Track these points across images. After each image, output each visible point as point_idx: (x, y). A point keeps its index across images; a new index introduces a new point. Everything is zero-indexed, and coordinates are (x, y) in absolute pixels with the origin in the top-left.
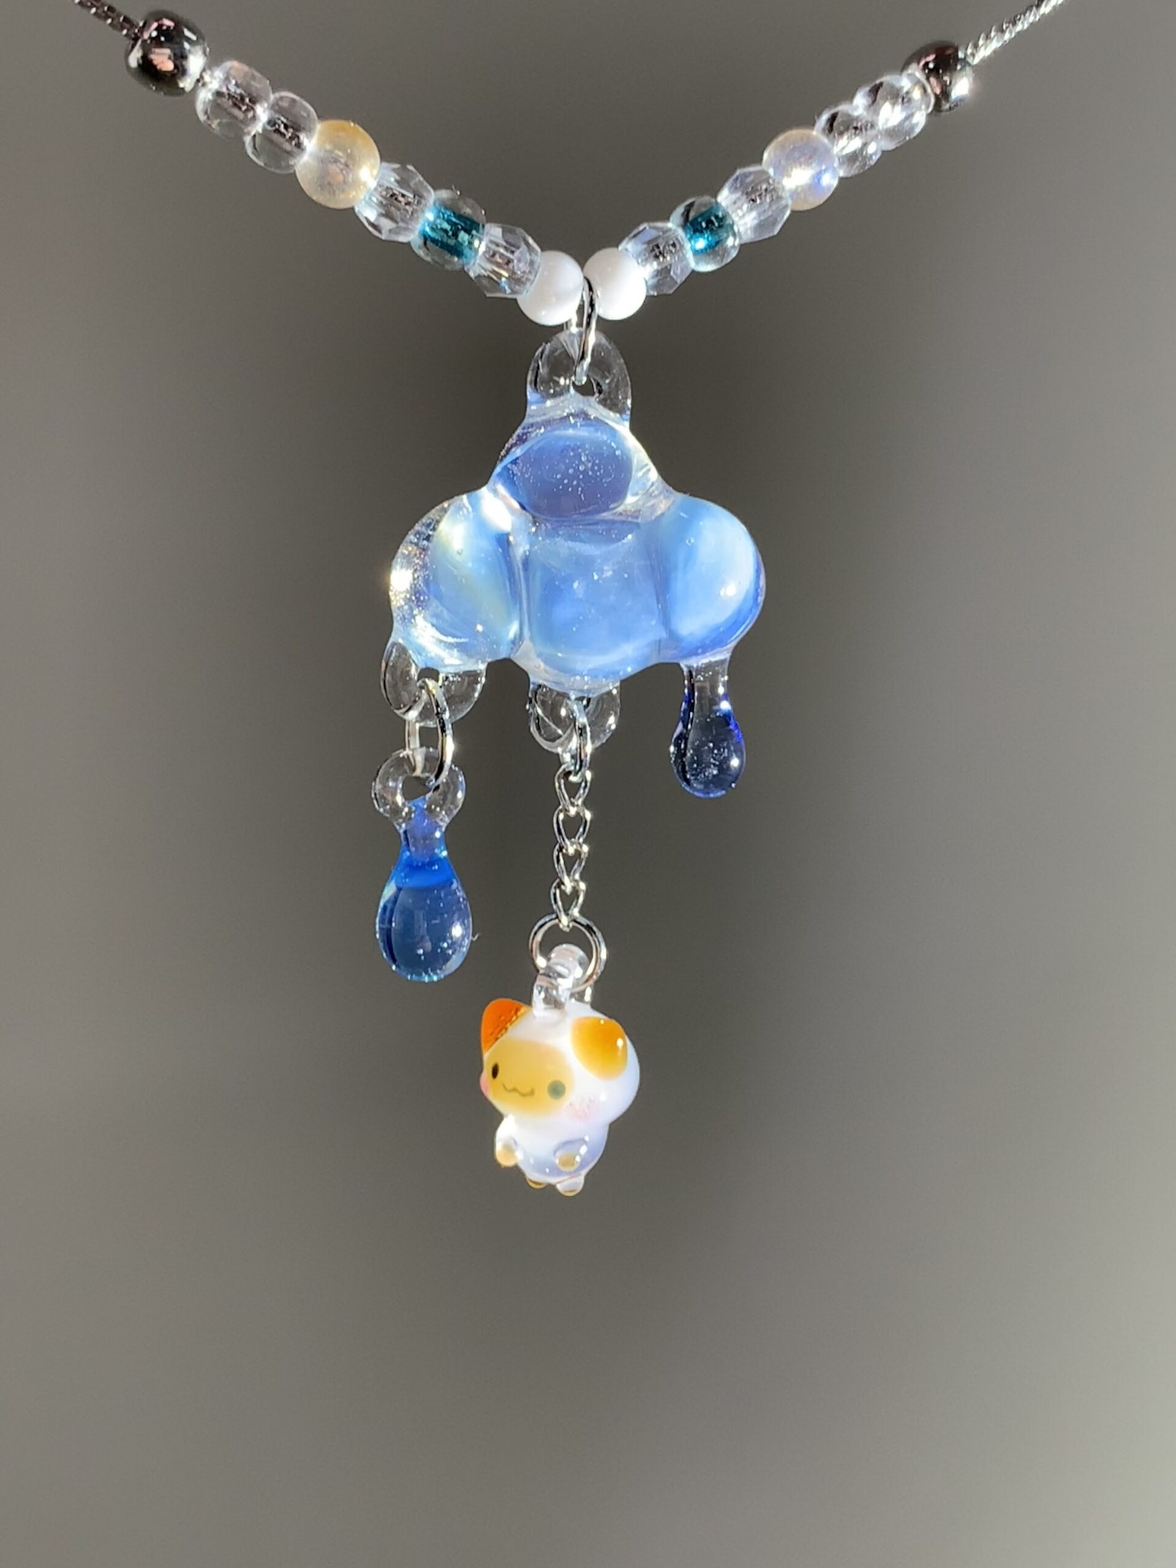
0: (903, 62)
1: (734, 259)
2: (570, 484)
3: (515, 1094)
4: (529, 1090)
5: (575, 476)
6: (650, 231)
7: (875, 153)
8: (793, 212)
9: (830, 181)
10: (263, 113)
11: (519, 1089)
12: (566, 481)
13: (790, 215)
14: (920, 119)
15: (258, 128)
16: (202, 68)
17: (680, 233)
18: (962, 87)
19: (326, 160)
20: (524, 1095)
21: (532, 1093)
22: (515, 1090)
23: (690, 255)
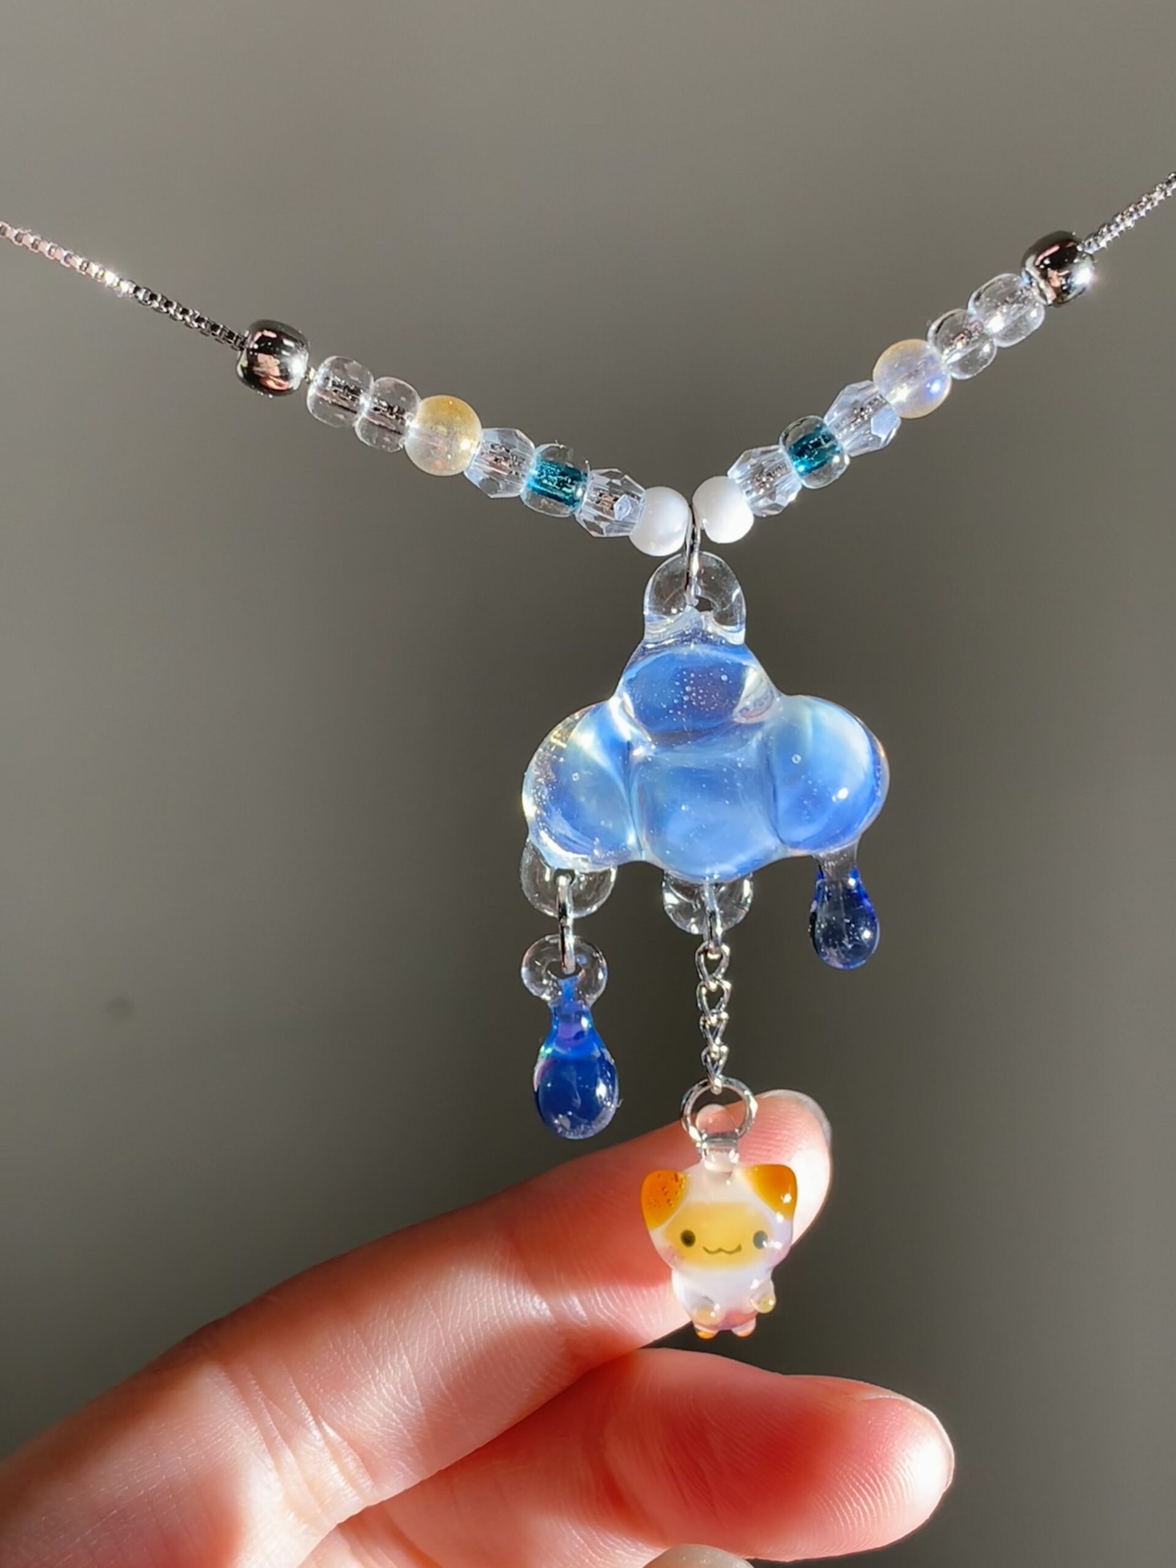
1: (843, 475)
3: (722, 1254)
4: (734, 1248)
6: (755, 457)
7: (990, 355)
9: (941, 390)
10: (366, 402)
11: (723, 1248)
14: (1036, 316)
15: (363, 415)
16: (306, 368)
17: (787, 458)
18: (1083, 276)
19: (429, 435)
20: (730, 1253)
21: (738, 1251)
22: (720, 1250)
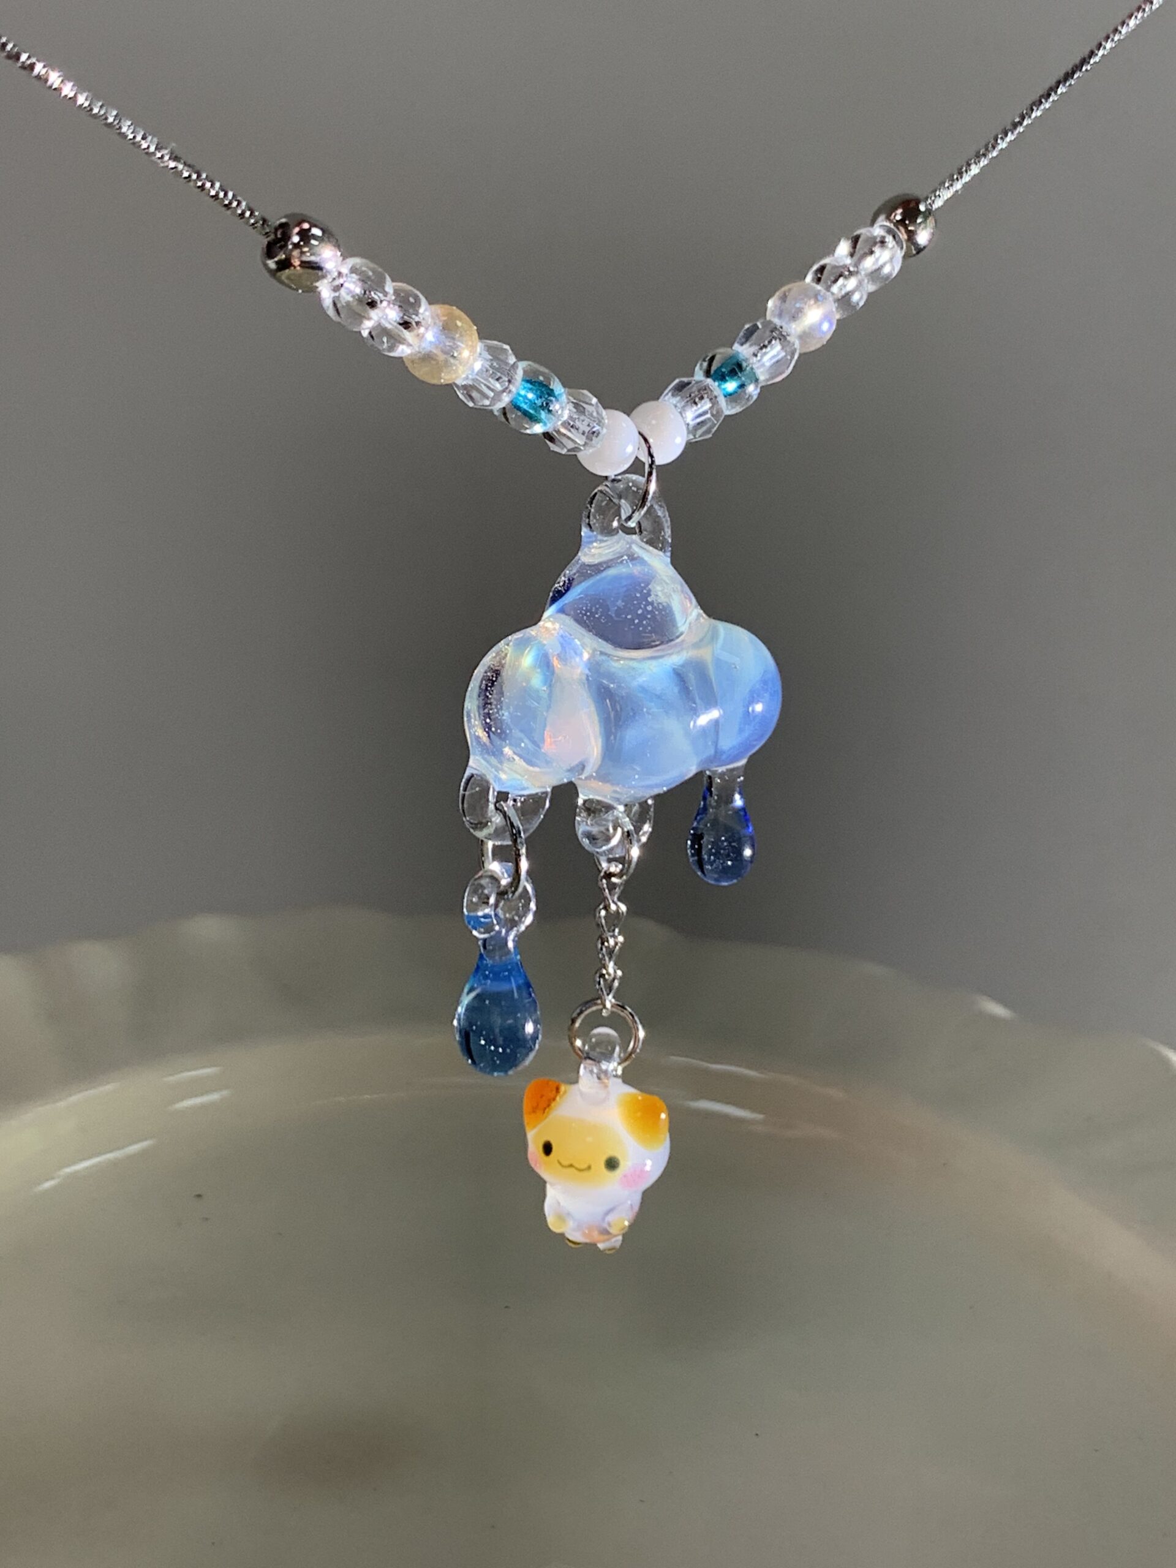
0: (870, 218)
1: (756, 400)
2: (640, 624)
3: (574, 1170)
4: (585, 1166)
5: (642, 617)
8: (800, 355)
9: (829, 325)
11: (574, 1164)
12: (636, 621)
13: (799, 358)
18: (924, 234)
20: (578, 1170)
21: (589, 1168)
22: (571, 1166)
23: (722, 401)
